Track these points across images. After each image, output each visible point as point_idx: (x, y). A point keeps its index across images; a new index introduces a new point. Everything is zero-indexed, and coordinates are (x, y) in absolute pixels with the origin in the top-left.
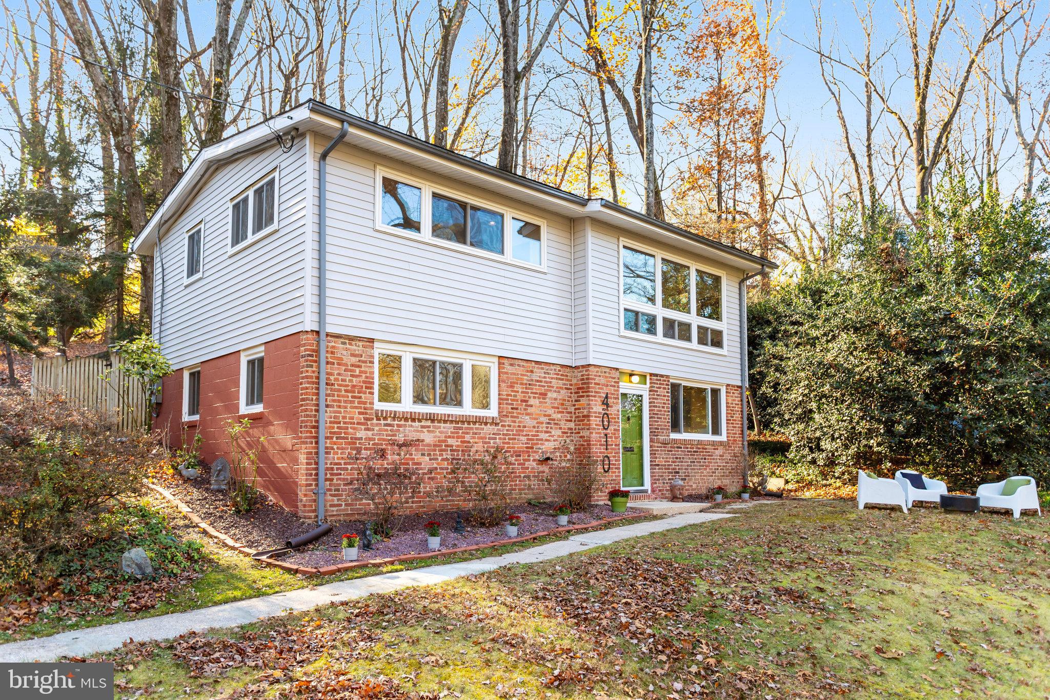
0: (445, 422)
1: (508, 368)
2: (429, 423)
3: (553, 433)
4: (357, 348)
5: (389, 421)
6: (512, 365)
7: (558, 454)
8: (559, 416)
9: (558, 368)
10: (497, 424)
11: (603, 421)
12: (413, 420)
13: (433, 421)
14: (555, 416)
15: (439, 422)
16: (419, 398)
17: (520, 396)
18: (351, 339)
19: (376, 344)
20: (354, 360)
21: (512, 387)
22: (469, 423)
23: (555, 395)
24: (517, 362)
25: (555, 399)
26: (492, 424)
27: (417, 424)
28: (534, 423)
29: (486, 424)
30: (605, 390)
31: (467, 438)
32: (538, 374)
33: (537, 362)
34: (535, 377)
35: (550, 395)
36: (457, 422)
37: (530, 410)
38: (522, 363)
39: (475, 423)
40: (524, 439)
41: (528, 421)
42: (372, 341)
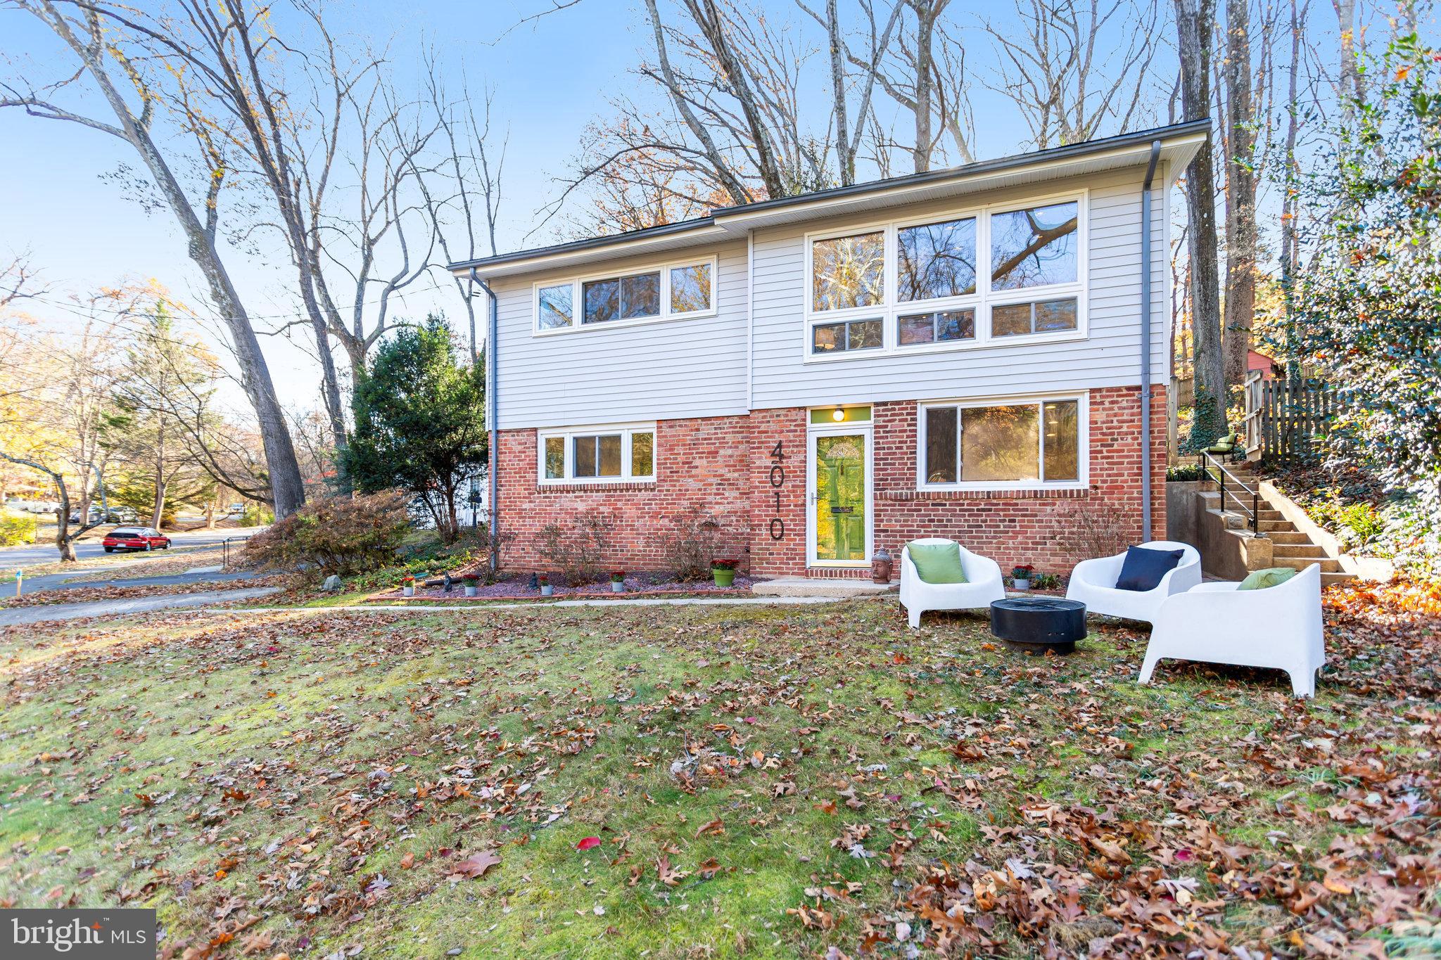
0: (598, 491)
1: (666, 431)
2: (582, 493)
3: (727, 494)
4: (523, 437)
5: (548, 494)
6: (671, 427)
7: (734, 519)
8: (736, 475)
9: (736, 420)
10: (653, 490)
11: (772, 477)
12: (568, 492)
13: (585, 491)
14: (728, 476)
15: (592, 491)
16: (579, 472)
17: (680, 459)
18: (519, 431)
19: (539, 432)
20: (520, 448)
21: (671, 449)
22: (621, 490)
23: (730, 452)
24: (678, 423)
25: (730, 456)
26: (646, 490)
27: (571, 494)
28: (700, 485)
29: (640, 490)
30: (777, 437)
31: (619, 504)
32: (706, 430)
33: (703, 419)
34: (701, 435)
35: (722, 452)
36: (609, 491)
37: (694, 472)
38: (683, 423)
39: (627, 490)
40: (686, 503)
41: (691, 484)
42: (535, 430)
